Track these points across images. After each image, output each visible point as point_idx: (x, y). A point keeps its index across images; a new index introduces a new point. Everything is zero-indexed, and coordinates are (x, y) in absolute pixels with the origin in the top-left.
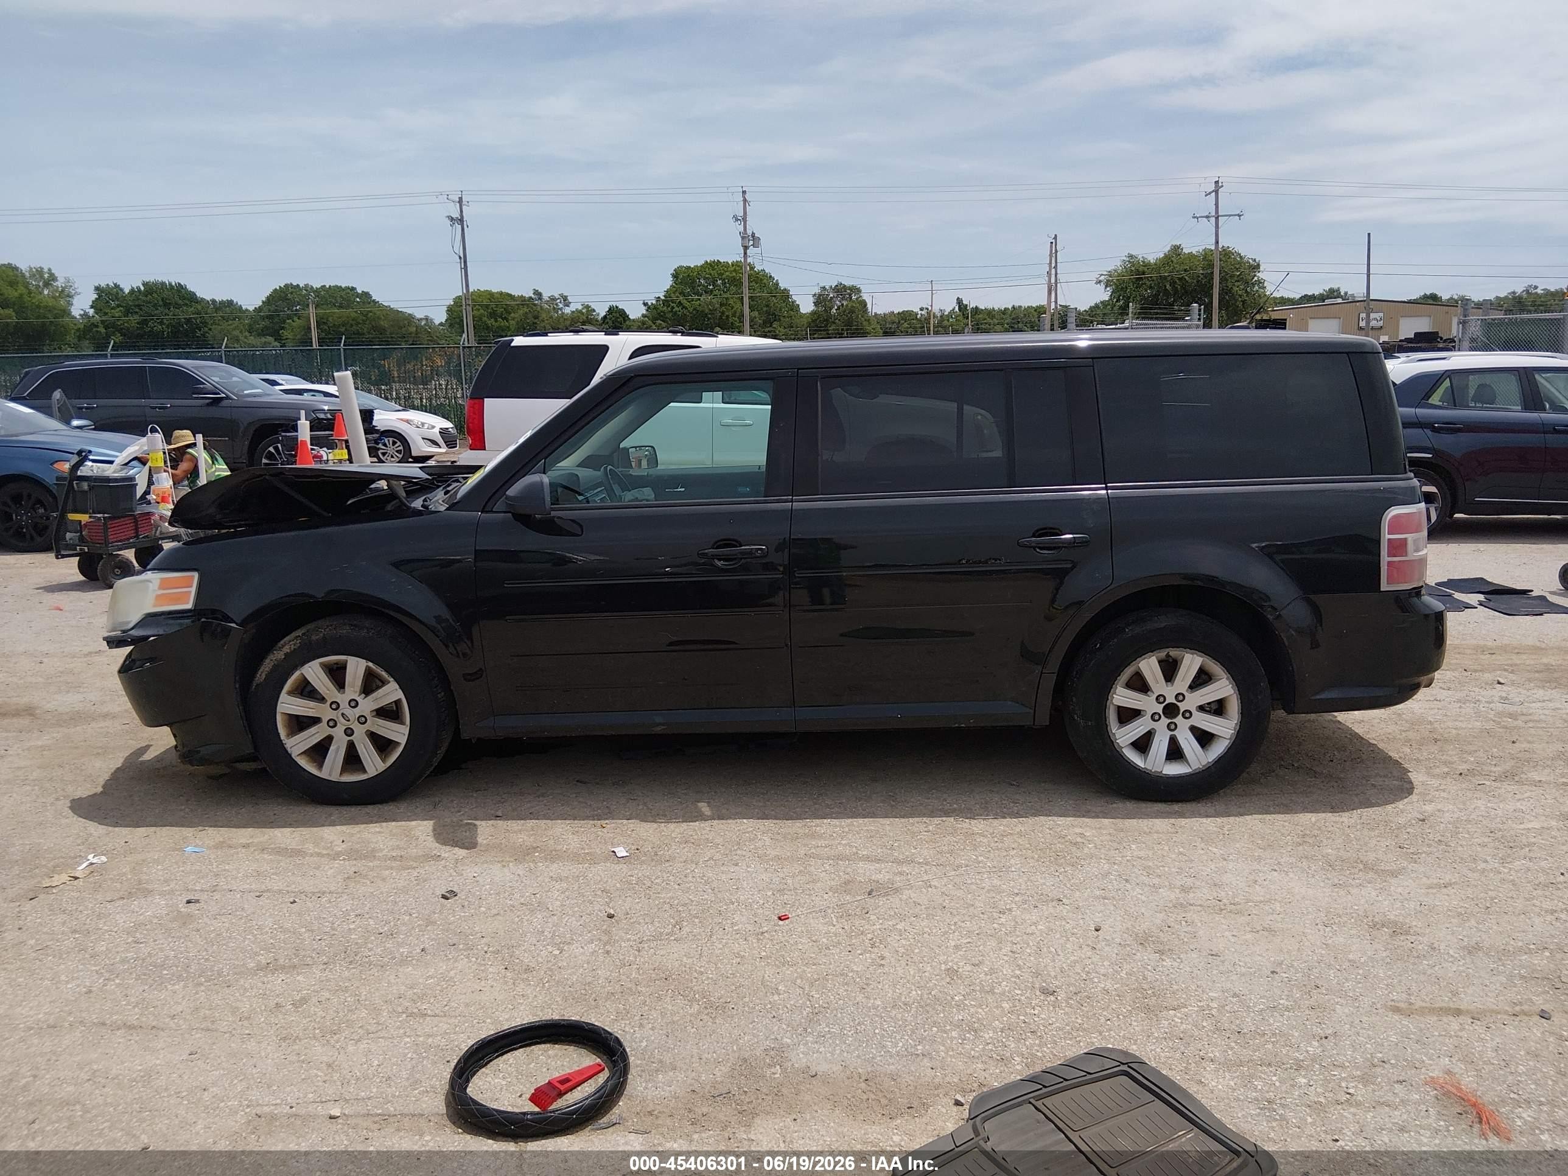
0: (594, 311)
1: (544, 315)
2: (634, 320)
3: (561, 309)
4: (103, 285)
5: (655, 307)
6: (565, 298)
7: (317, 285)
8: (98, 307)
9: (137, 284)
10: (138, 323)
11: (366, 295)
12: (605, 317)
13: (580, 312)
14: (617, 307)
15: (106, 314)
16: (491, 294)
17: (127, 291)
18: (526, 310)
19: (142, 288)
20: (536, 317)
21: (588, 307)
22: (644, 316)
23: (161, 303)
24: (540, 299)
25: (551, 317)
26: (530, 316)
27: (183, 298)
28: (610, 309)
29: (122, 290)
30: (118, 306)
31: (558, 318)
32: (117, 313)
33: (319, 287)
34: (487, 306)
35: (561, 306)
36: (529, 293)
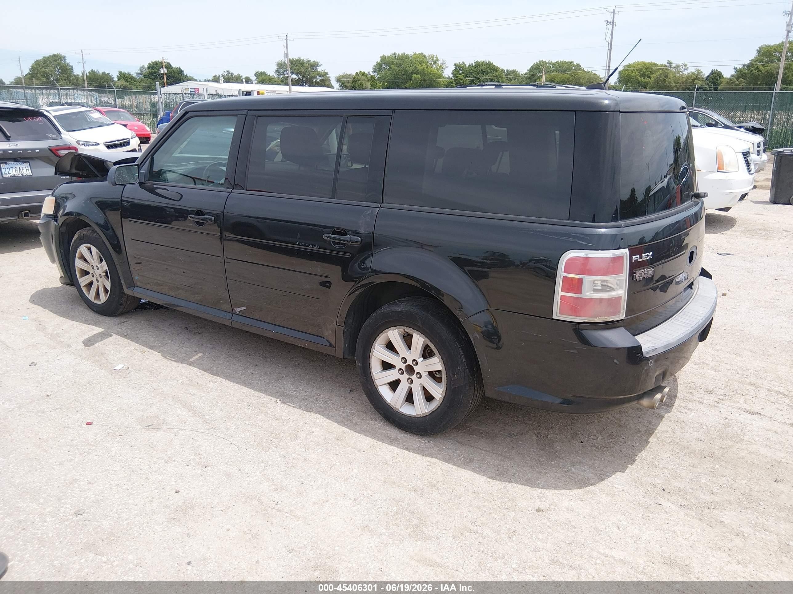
0: (702, 72)
1: (671, 75)
2: (725, 78)
3: (682, 72)
4: (458, 63)
5: (740, 70)
6: (686, 66)
7: (554, 61)
8: (454, 74)
9: (472, 62)
10: (469, 82)
11: (578, 65)
12: (708, 76)
13: (693, 73)
14: (717, 70)
15: (457, 77)
16: (644, 64)
17: (467, 66)
18: (661, 72)
19: (474, 64)
20: (666, 76)
21: (698, 70)
22: (733, 76)
23: (481, 71)
24: (671, 66)
25: (675, 76)
26: (663, 75)
27: (490, 69)
28: (712, 72)
29: (465, 65)
30: (463, 73)
31: (679, 77)
32: (462, 77)
33: (555, 61)
34: (641, 70)
35: (682, 70)
36: (665, 63)
